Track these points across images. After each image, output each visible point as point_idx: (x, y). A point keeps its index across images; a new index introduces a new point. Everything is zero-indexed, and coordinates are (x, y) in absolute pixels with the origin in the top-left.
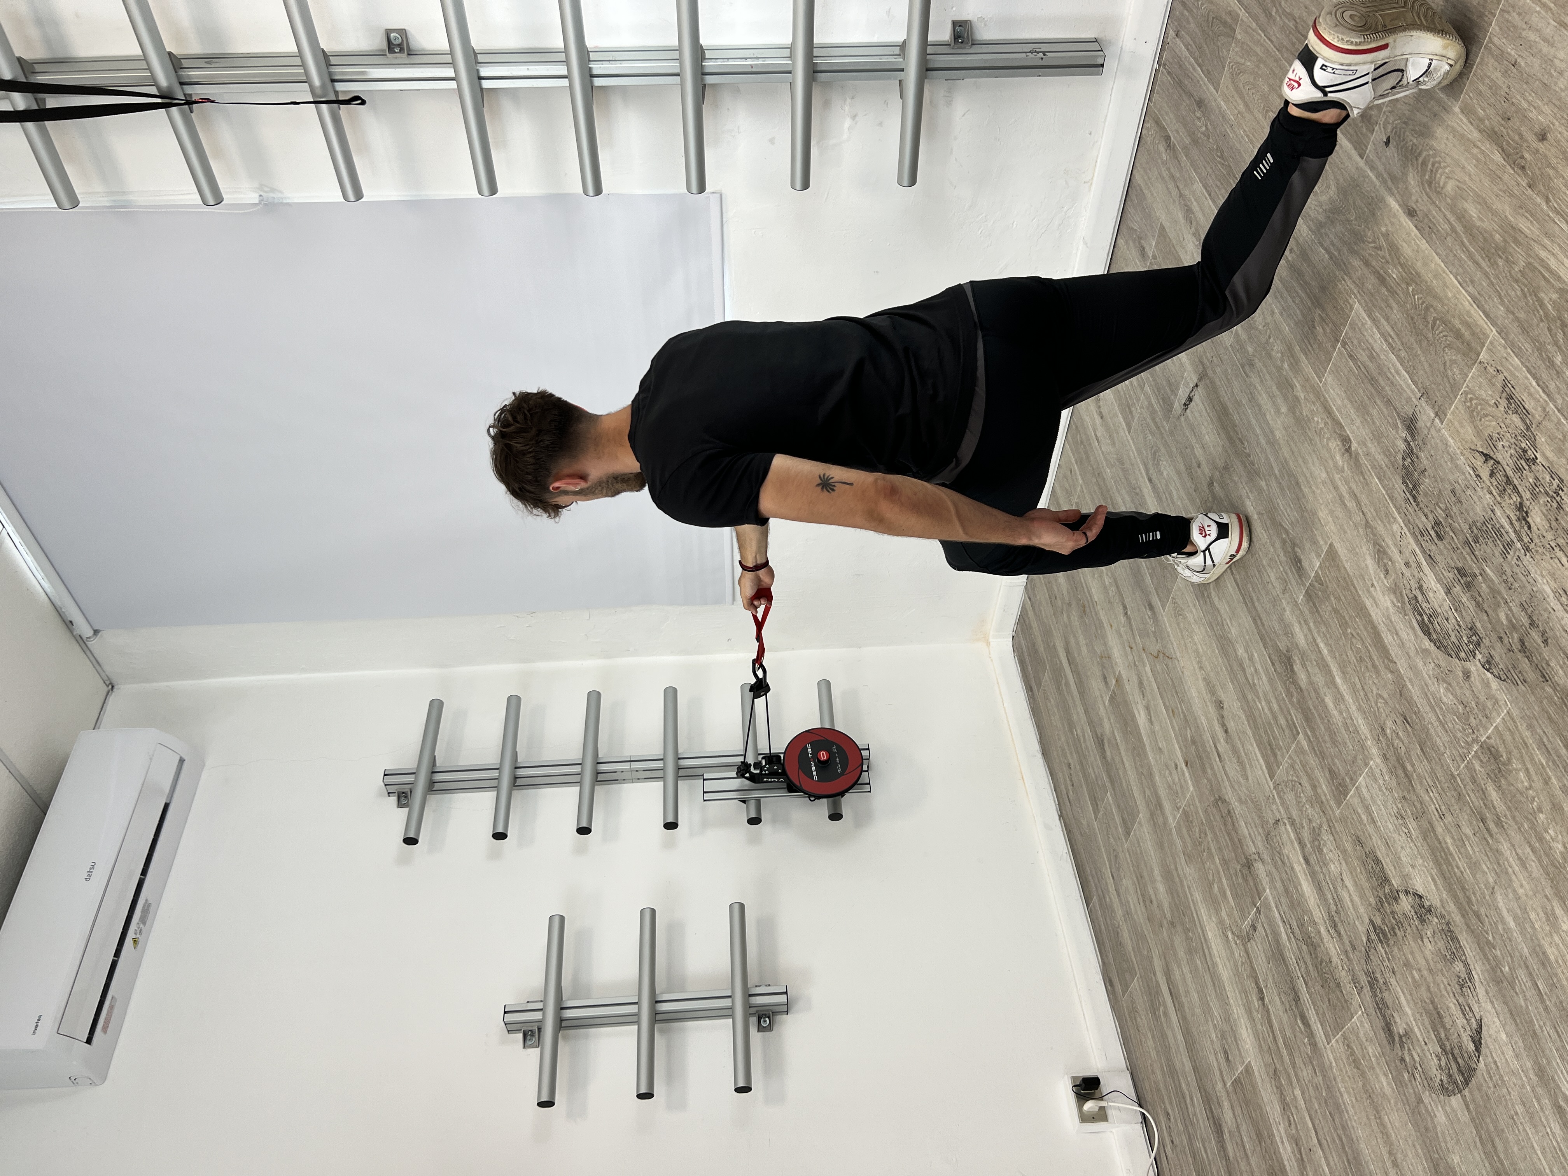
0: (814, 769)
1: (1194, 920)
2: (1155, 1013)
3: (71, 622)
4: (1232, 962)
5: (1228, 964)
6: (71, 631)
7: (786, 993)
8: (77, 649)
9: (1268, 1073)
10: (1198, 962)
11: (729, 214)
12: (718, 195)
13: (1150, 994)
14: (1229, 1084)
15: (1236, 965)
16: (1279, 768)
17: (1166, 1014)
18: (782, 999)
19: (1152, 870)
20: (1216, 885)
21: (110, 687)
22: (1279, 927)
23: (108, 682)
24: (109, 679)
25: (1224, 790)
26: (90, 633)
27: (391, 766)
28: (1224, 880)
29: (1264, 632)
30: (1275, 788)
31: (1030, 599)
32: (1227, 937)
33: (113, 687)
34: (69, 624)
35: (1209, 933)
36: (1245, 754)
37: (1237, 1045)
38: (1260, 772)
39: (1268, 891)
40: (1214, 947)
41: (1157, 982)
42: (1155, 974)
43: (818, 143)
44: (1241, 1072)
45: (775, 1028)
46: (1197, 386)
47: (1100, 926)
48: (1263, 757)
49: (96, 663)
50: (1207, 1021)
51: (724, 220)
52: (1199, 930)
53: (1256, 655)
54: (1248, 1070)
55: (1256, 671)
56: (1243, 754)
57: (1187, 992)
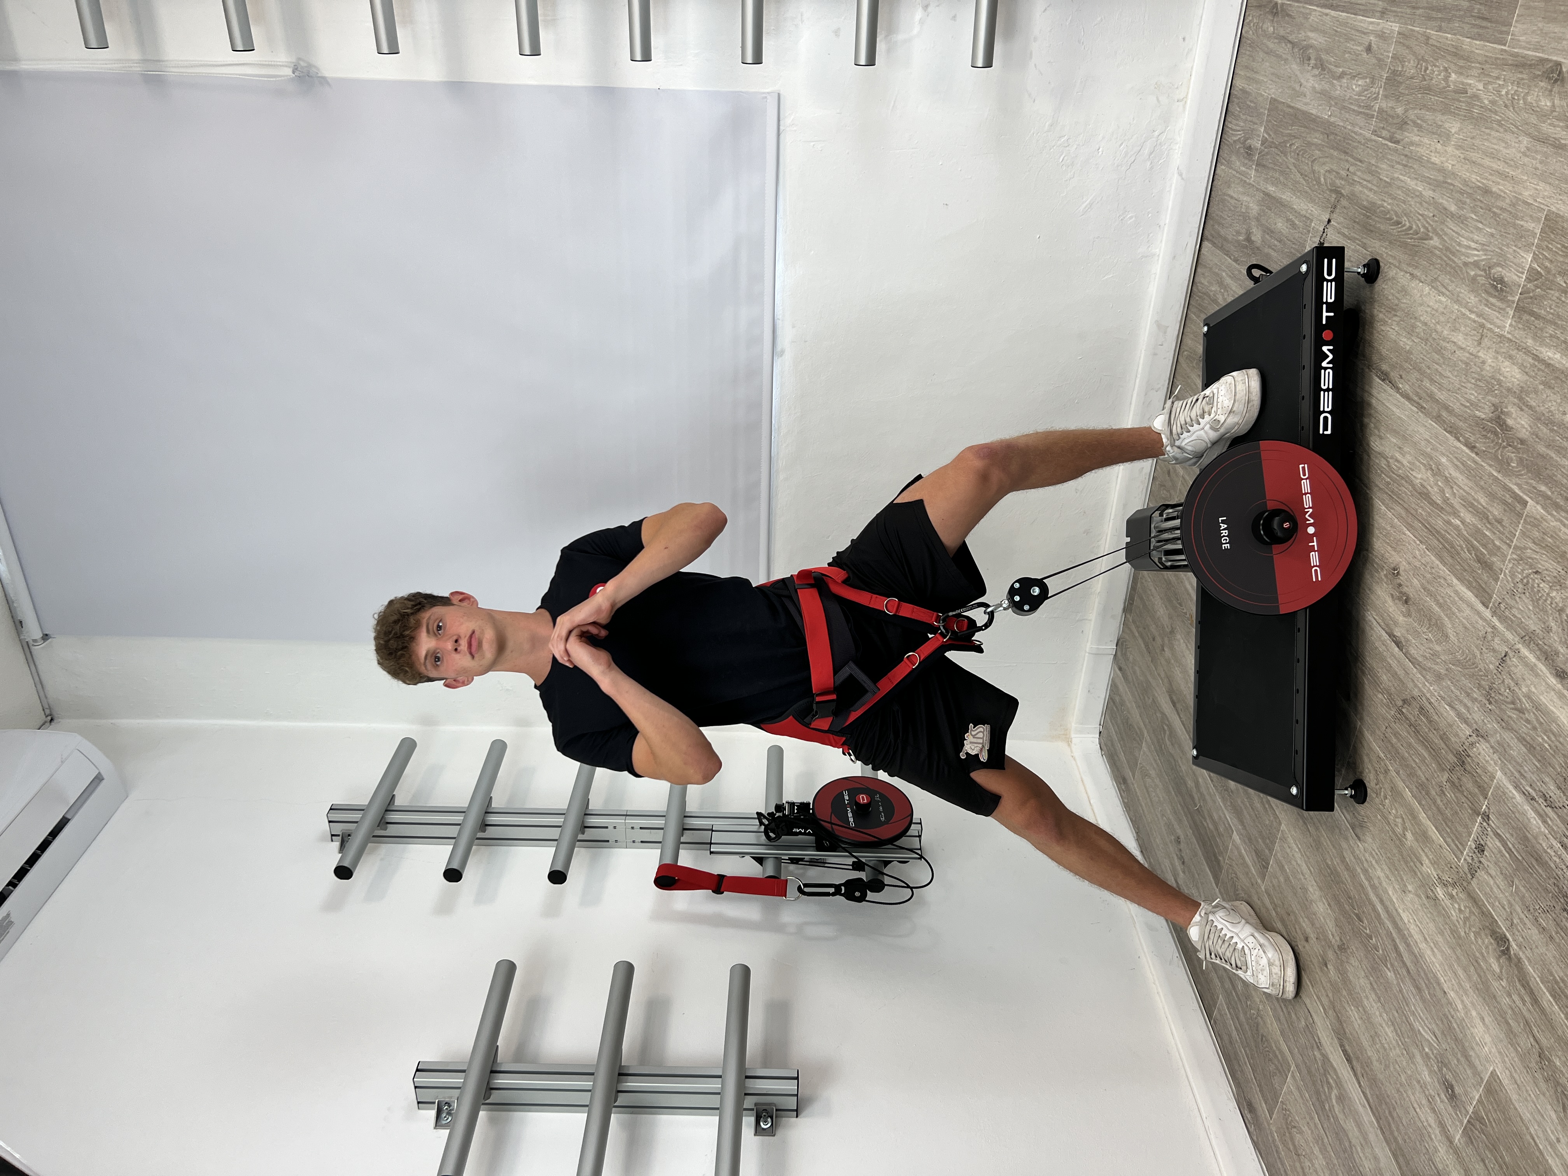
0: (850, 815)
1: (1378, 916)
2: (1323, 1108)
3: (21, 622)
4: (1447, 933)
5: (1440, 939)
6: (19, 633)
7: (797, 1078)
8: (22, 657)
9: (1527, 1067)
10: (1390, 974)
11: (786, 122)
12: (777, 95)
13: (1314, 1083)
14: (1458, 1137)
15: (1454, 932)
16: (1496, 580)
17: (1341, 1098)
18: (791, 1086)
19: (1305, 890)
20: (1409, 835)
21: (49, 718)
22: (1524, 814)
23: (48, 712)
24: (50, 708)
25: (1410, 685)
26: (38, 635)
27: (339, 801)
28: (1422, 816)
29: (1453, 419)
30: (1494, 613)
31: (1120, 669)
32: (1436, 899)
33: (52, 720)
34: (19, 625)
35: (1405, 916)
36: (1440, 606)
37: (1467, 1057)
38: (1468, 612)
39: (1499, 774)
40: (1413, 929)
41: (1325, 1058)
42: (1319, 1046)
43: (886, 36)
44: (1480, 1101)
45: (780, 1133)
46: (1329, 221)
47: (1230, 1036)
48: (1469, 587)
49: (40, 684)
50: (1412, 1057)
51: (782, 128)
52: (1388, 924)
53: (1444, 460)
54: (1493, 1089)
55: (1446, 480)
56: (1436, 608)
57: (1375, 1037)
